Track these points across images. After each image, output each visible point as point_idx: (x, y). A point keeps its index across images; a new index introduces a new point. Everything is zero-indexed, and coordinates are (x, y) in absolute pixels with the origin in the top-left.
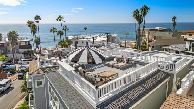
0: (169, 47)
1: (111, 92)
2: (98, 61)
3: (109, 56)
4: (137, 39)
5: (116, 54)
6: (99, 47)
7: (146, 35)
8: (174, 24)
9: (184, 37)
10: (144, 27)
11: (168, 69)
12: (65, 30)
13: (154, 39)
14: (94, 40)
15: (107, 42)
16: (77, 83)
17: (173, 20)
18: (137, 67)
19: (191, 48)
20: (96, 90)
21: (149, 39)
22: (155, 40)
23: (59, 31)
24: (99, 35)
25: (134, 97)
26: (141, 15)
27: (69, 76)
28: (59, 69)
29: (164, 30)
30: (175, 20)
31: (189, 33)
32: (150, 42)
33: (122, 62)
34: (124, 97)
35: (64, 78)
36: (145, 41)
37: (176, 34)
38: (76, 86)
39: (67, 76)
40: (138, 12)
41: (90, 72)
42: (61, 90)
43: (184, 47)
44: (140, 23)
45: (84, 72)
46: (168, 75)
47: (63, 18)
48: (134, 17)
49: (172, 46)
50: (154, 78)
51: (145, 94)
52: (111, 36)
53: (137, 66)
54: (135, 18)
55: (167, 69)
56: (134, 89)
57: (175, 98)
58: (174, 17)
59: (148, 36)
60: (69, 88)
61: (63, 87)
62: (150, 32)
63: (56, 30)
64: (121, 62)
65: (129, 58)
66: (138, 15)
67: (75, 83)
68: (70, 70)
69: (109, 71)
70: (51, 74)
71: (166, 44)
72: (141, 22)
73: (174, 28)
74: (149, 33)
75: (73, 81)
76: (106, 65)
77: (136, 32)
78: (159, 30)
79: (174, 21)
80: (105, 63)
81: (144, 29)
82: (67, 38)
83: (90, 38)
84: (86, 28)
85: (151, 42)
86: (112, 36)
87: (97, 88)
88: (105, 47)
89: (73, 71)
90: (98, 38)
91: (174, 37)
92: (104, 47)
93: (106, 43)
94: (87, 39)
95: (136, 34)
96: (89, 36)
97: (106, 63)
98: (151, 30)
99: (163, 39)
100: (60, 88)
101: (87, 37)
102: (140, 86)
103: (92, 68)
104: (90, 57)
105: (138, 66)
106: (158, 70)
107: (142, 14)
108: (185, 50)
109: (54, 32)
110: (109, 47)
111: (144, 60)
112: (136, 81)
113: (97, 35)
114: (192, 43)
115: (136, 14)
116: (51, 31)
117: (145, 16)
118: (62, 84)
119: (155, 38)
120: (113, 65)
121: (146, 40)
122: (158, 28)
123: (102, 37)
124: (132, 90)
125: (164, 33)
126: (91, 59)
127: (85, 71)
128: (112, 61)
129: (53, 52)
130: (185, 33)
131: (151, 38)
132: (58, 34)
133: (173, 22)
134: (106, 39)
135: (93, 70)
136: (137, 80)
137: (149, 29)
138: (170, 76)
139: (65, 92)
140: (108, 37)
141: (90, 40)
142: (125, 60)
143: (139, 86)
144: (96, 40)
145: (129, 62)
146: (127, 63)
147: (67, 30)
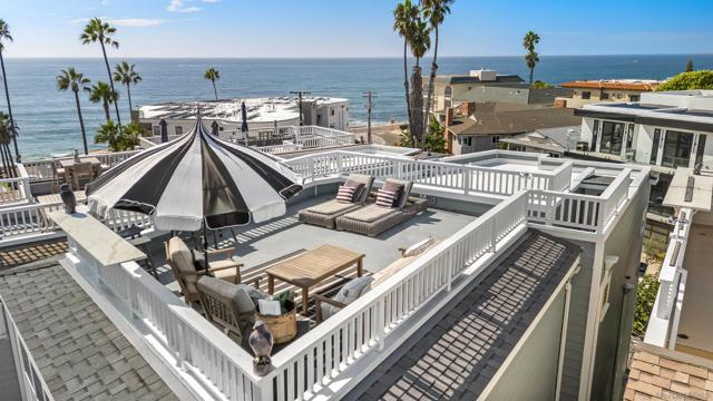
0: (524, 140)
1: (343, 367)
2: (266, 207)
3: (313, 177)
4: (410, 115)
5: (346, 172)
6: (268, 143)
7: (440, 100)
8: (532, 60)
9: (565, 102)
10: (435, 66)
11: (561, 222)
12: (127, 80)
13: (469, 115)
14: (244, 117)
15: (301, 124)
16: (155, 329)
17: (526, 44)
18: (438, 221)
19: (599, 139)
20: (256, 378)
21: (451, 111)
22: (473, 117)
23: (97, 85)
24: (266, 99)
25: (454, 376)
26: (422, 21)
27: (116, 292)
28: (68, 255)
29: (499, 81)
30: (534, 44)
31: (580, 91)
32: (455, 123)
33: (374, 202)
34: (406, 386)
35: (90, 299)
36: (437, 122)
37: (540, 94)
38: (149, 347)
39: (108, 293)
40: (414, 12)
41: (227, 262)
42: (66, 374)
43: (572, 138)
44: (419, 52)
45: (198, 265)
46: (572, 249)
47: (112, 31)
48: (398, 30)
49: (535, 135)
50: (521, 270)
51: (499, 352)
52: (314, 105)
53: (433, 217)
54: (402, 32)
55: (558, 223)
56: (447, 331)
57: (665, 374)
58: (531, 33)
59: (447, 103)
60: (113, 359)
61: (78, 356)
62: (452, 87)
63: (86, 81)
64: (368, 202)
65: (402, 182)
66: (413, 24)
67: (146, 330)
68: (113, 262)
69: (323, 251)
70: (25, 281)
71: (512, 127)
72: (424, 50)
73: (529, 73)
74: (448, 92)
75: (137, 320)
76: (305, 220)
77: (407, 88)
78: (482, 82)
79: (531, 48)
80: (300, 212)
81: (433, 76)
82: (135, 115)
83: (229, 111)
84: (212, 75)
85: (461, 123)
86: (319, 102)
87: (263, 365)
88: (295, 142)
89: (132, 268)
90: (262, 111)
91: (533, 103)
92: (290, 143)
93: (296, 130)
94: (219, 115)
95: (407, 95)
96: (227, 104)
97: (305, 211)
98: (455, 81)
99: (497, 109)
100: (62, 360)
101: (217, 110)
102: (471, 316)
103: (241, 239)
104: (223, 188)
105: (439, 215)
106: (530, 230)
107: (428, 19)
108: (579, 148)
109: (75, 89)
110: (312, 145)
111: (462, 192)
112: (449, 289)
113: (258, 101)
114: (601, 121)
115: (405, 20)
116: (64, 84)
117: (439, 26)
118: (75, 334)
119: (472, 108)
120: (334, 219)
121: (443, 118)
122: (480, 72)
123: (277, 106)
124: (441, 342)
125: (499, 89)
126: (225, 199)
127: (199, 256)
128: (329, 199)
129: (55, 172)
130: (568, 91)
131: (458, 111)
132: (95, 99)
133: (526, 52)
134: (298, 115)
135: (245, 249)
136: (454, 285)
137: (450, 77)
138: (582, 251)
139: (86, 382)
140: (302, 107)
141: (232, 119)
142: (384, 193)
143: (466, 314)
144: (255, 120)
145: (404, 202)
146: (396, 204)
147: (135, 81)
